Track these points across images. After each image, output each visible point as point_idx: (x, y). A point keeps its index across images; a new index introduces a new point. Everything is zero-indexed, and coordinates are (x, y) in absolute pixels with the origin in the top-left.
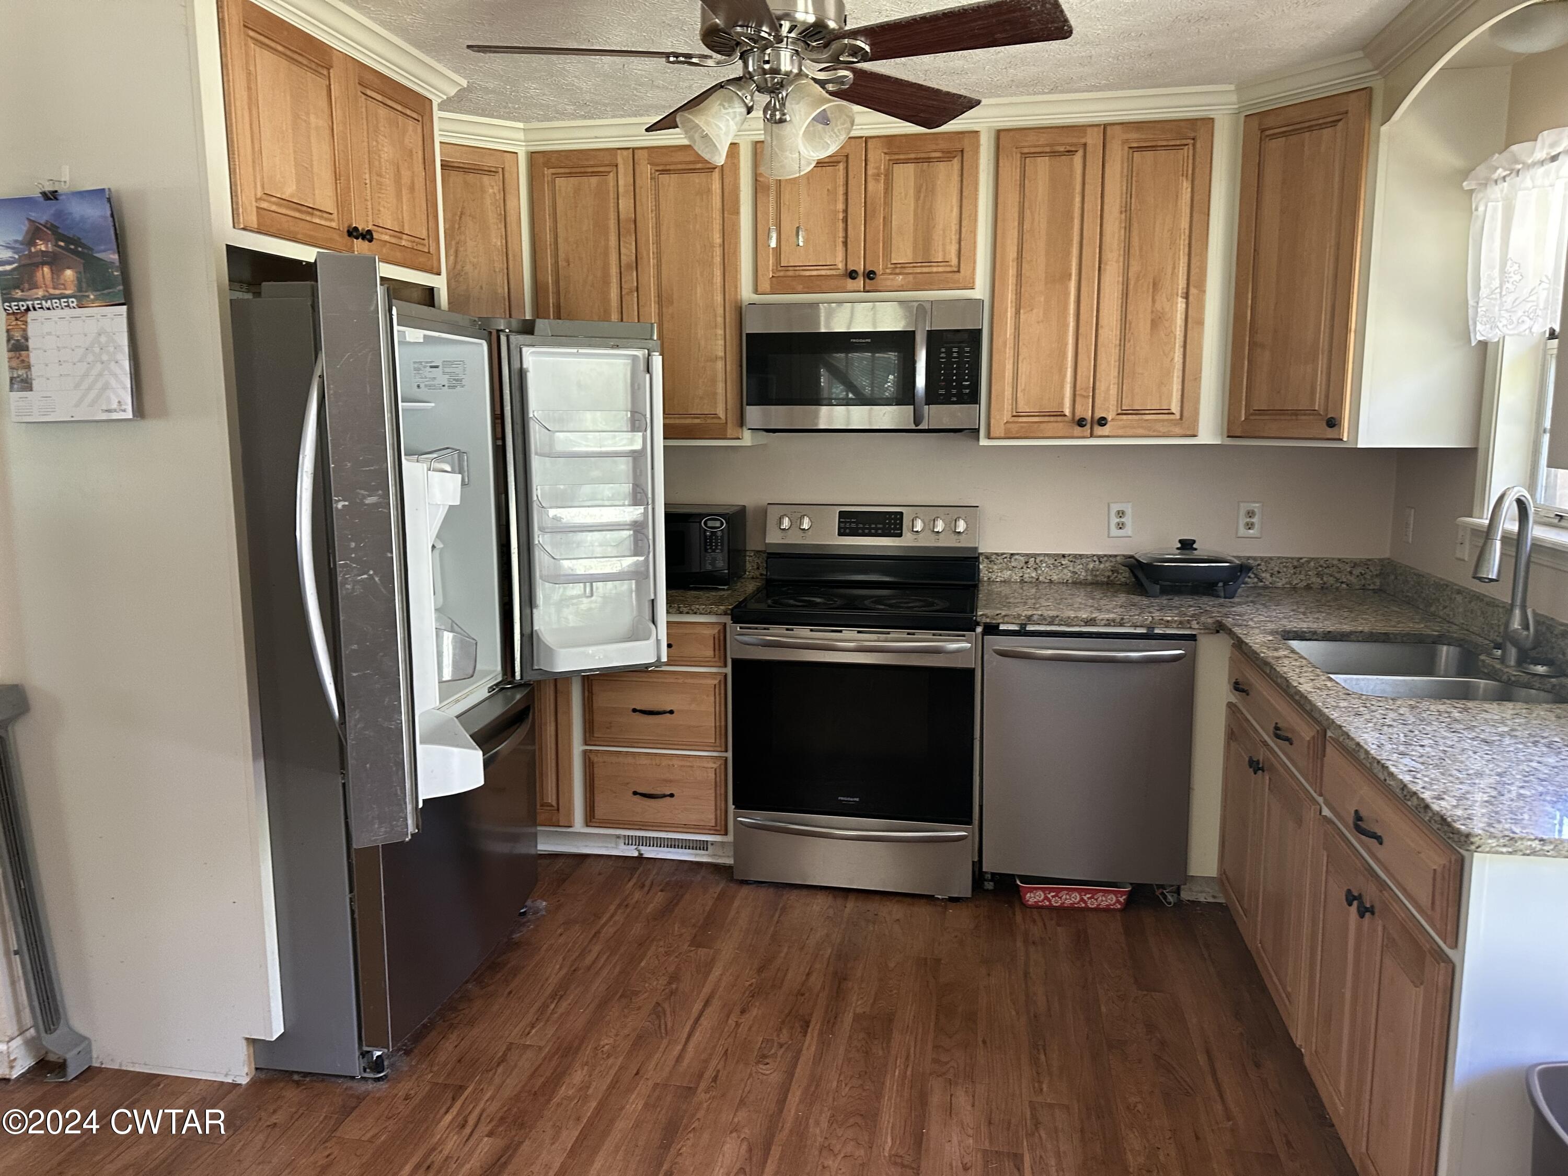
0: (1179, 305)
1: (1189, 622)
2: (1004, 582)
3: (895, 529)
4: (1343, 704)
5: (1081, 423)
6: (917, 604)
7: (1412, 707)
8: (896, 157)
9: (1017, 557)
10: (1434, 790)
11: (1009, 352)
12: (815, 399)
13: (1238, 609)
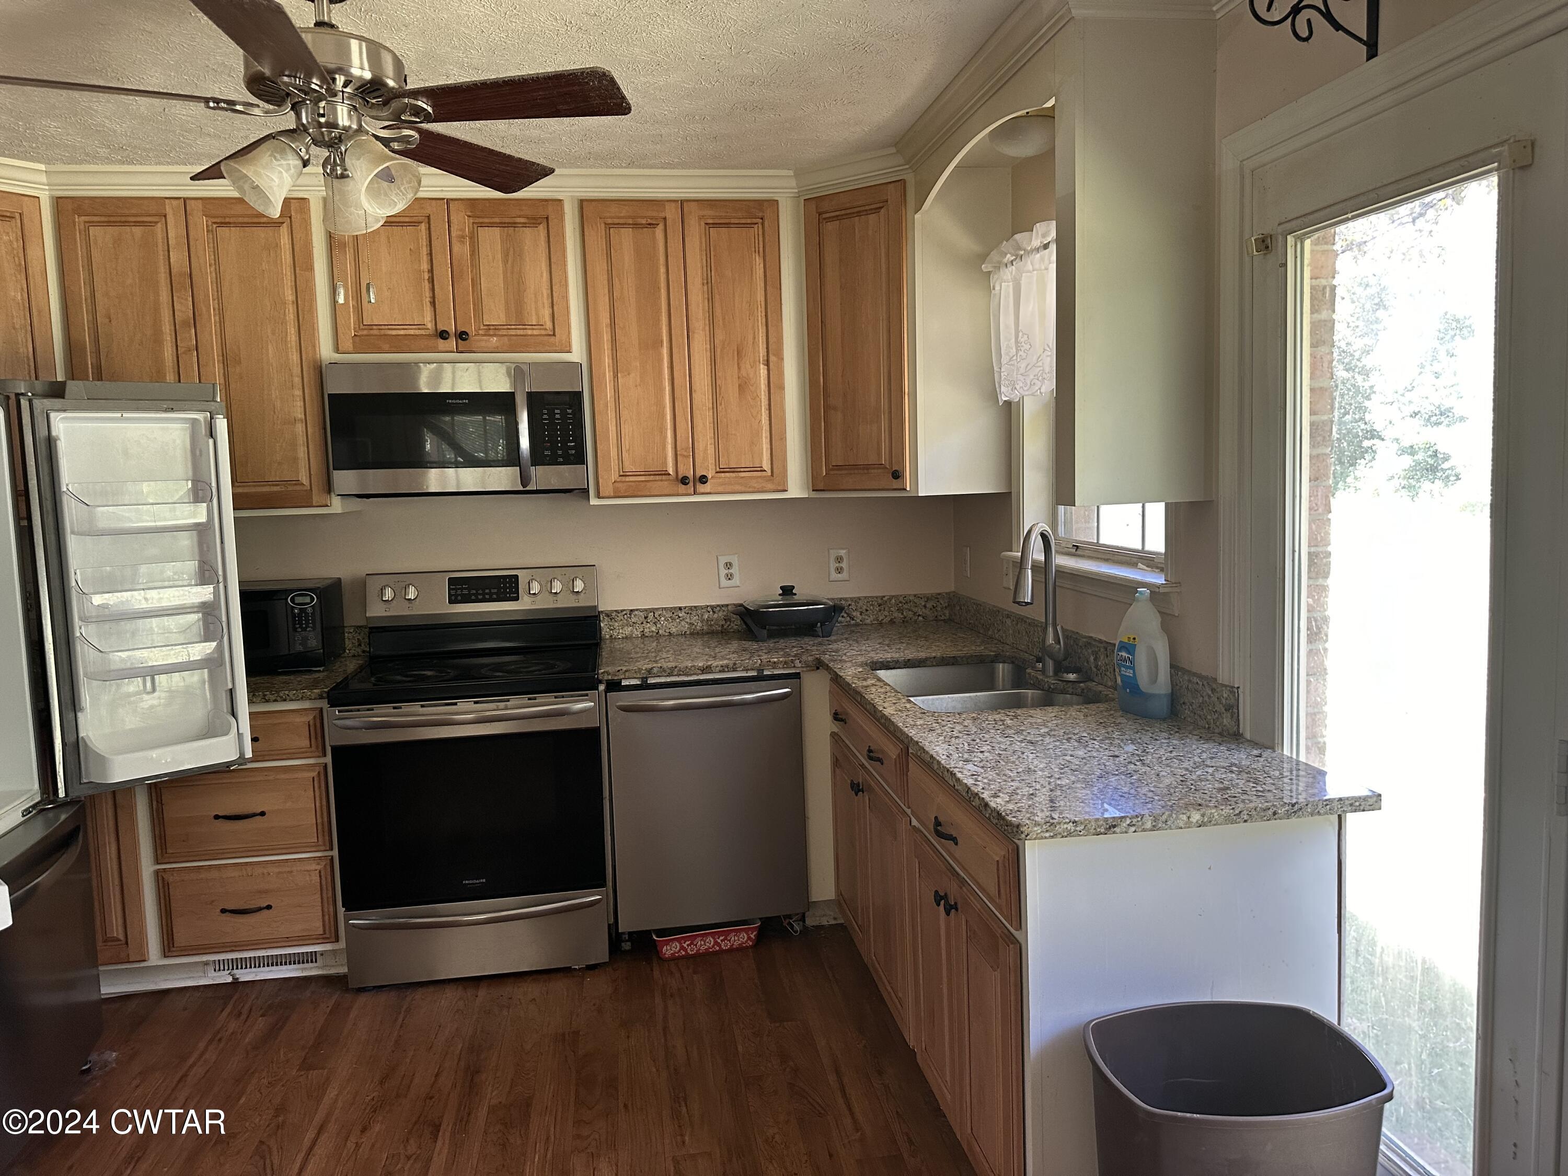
0: (762, 371)
1: (792, 661)
2: (626, 638)
3: (511, 592)
4: (919, 722)
5: (684, 481)
6: (537, 668)
7: (974, 719)
8: (481, 220)
9: (636, 612)
10: (991, 790)
11: (611, 414)
12: (420, 462)
13: (834, 646)
